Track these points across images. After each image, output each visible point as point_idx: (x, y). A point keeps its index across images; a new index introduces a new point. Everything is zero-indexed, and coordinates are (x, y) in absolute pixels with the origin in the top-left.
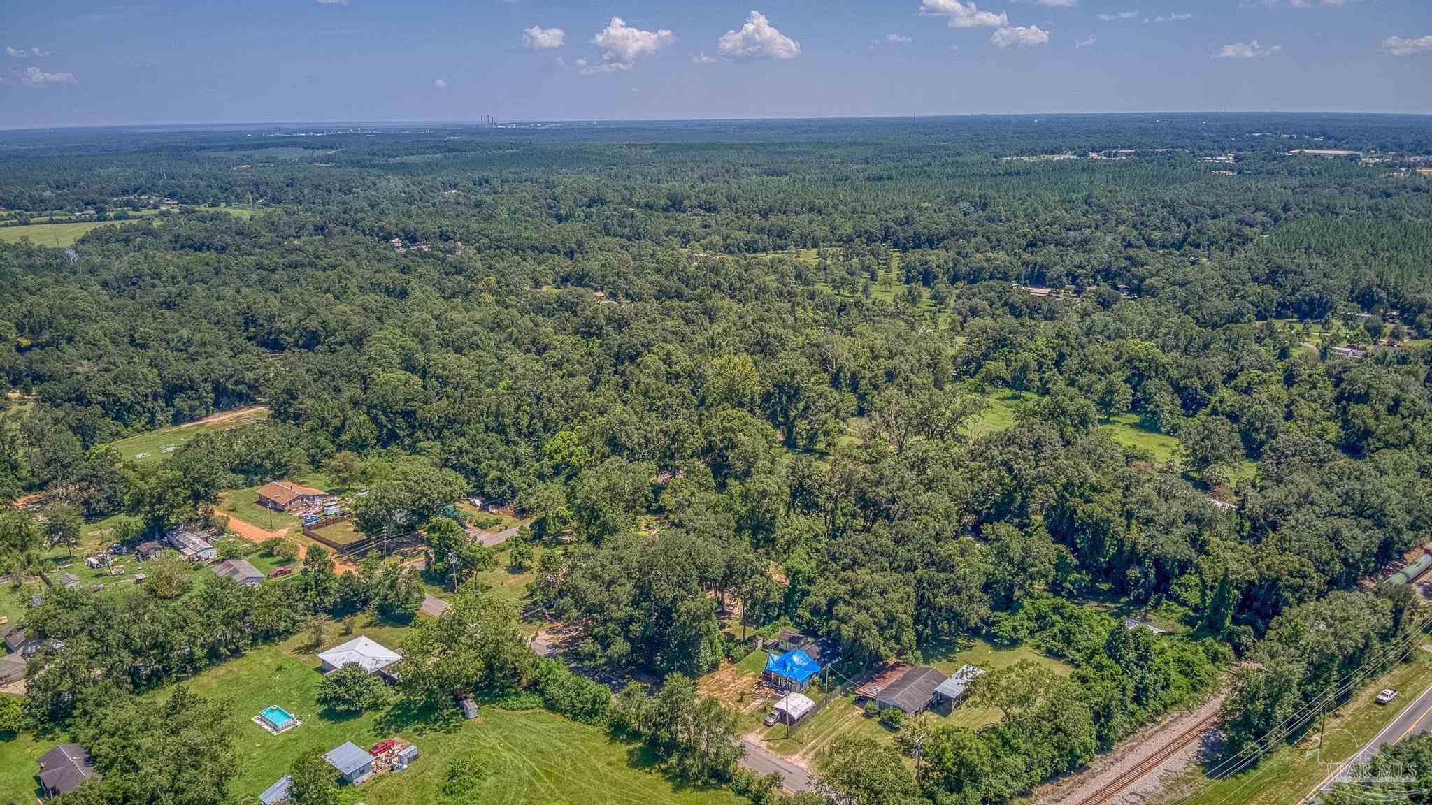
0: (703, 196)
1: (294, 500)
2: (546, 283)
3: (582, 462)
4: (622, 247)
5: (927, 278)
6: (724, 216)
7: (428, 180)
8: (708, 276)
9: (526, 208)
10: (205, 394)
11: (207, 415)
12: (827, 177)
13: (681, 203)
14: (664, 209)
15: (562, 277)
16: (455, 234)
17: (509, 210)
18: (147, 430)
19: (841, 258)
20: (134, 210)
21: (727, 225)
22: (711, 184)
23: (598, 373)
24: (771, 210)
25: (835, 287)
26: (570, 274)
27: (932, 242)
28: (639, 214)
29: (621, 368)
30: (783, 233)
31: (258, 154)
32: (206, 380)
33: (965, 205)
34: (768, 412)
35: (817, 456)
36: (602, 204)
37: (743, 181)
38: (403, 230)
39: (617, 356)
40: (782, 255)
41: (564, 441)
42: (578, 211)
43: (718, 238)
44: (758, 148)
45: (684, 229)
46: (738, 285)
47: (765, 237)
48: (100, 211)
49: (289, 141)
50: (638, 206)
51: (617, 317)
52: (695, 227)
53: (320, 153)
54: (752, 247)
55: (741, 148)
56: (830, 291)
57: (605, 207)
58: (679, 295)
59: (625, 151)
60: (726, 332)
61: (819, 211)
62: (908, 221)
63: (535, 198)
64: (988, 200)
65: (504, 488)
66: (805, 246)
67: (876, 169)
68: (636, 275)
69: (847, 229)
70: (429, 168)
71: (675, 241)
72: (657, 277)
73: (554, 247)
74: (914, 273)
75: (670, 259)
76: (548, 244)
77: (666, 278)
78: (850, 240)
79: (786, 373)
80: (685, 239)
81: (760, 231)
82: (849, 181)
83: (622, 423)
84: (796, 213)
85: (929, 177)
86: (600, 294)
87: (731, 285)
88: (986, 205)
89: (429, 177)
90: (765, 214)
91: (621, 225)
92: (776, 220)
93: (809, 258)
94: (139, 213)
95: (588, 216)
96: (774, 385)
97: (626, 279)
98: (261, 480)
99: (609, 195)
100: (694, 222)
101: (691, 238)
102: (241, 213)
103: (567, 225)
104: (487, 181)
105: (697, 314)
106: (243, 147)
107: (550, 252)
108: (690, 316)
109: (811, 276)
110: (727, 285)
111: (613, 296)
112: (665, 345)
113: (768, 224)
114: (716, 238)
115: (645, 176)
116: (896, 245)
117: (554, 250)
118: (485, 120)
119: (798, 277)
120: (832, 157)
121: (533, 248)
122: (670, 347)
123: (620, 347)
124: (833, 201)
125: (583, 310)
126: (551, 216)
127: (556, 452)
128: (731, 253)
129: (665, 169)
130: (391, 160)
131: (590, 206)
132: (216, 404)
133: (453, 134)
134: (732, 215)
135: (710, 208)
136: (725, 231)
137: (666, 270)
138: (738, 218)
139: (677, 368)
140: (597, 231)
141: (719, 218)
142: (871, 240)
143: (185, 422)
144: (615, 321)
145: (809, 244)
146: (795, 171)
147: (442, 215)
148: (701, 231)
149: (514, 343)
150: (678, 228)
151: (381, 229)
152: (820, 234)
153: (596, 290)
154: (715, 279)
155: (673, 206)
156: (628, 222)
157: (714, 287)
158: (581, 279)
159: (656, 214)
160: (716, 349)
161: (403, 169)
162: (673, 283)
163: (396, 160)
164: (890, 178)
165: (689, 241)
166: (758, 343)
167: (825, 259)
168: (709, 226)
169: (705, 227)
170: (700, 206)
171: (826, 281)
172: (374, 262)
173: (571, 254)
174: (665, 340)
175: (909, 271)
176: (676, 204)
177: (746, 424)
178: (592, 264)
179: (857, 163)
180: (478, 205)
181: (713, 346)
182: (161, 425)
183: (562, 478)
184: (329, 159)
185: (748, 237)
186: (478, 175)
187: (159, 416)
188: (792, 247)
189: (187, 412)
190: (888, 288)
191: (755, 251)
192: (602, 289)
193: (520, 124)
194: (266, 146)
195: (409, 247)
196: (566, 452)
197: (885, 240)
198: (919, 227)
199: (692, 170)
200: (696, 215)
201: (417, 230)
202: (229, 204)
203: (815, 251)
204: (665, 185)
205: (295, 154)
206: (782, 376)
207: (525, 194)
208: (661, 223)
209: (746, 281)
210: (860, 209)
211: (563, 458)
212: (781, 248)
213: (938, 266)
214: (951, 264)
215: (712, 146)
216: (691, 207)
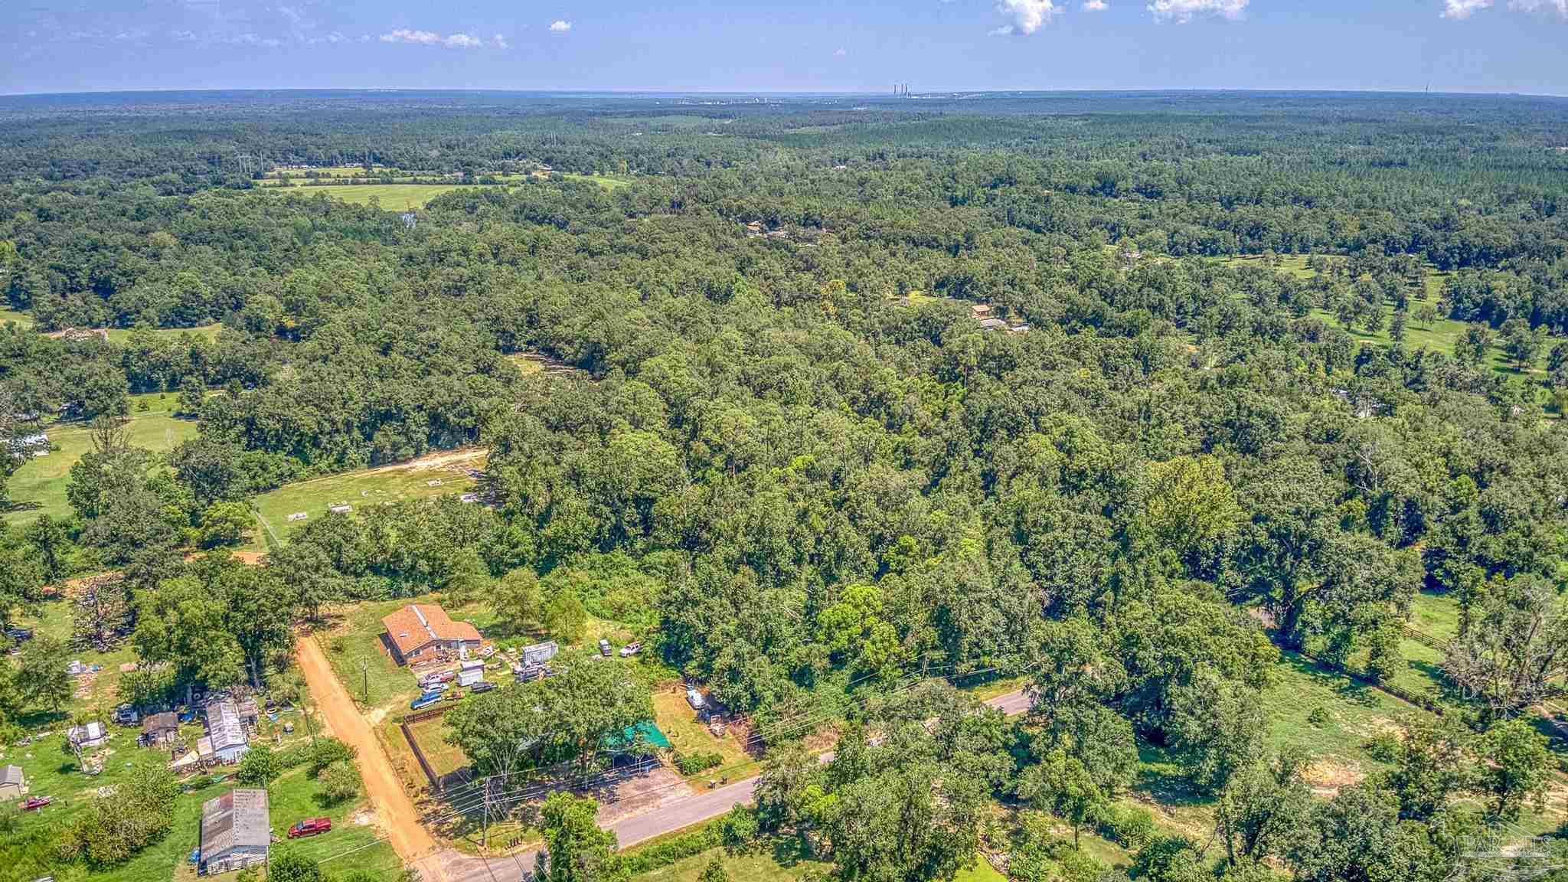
0: (1145, 177)
1: (423, 647)
2: (915, 287)
3: (882, 657)
4: (1026, 242)
5: (1489, 312)
6: (1171, 203)
7: (816, 154)
8: (1145, 291)
9: (916, 189)
10: (414, 428)
11: (417, 455)
12: (1315, 158)
13: (1114, 185)
14: (1089, 193)
15: (936, 281)
16: (822, 218)
17: (896, 189)
18: (333, 471)
19: (1346, 272)
20: (504, 175)
21: (1175, 216)
22: (1155, 163)
23: (948, 454)
24: (1238, 199)
25: (1344, 319)
26: (947, 278)
27: (1488, 257)
28: (1057, 198)
29: (987, 447)
30: (1256, 230)
31: (654, 122)
32: (420, 408)
33: (1523, 206)
34: (1251, 578)
35: (1346, 681)
36: (1011, 184)
37: (1198, 161)
38: (763, 211)
39: (984, 425)
40: (1255, 262)
41: (856, 606)
42: (979, 192)
43: (1160, 232)
44: (1221, 121)
45: (1114, 220)
46: (1191, 308)
47: (1230, 234)
48: (469, 173)
49: (694, 108)
50: (1056, 188)
51: (996, 353)
52: (1131, 218)
53: (716, 122)
54: (1208, 248)
55: (1197, 121)
56: (1333, 324)
57: (1013, 188)
58: (1097, 320)
59: (1050, 123)
60: (1173, 395)
61: (1308, 203)
62: (1446, 224)
63: (930, 176)
64: (1558, 202)
65: (738, 688)
66: (1288, 251)
67: (1383, 151)
68: (1038, 283)
69: (1351, 231)
70: (822, 140)
71: (1100, 235)
72: (1070, 290)
73: (935, 239)
74: (1467, 303)
75: (1089, 264)
76: (930, 235)
77: (1082, 291)
78: (1359, 246)
79: (1298, 512)
80: (1115, 232)
81: (1222, 225)
82: (1346, 165)
83: (962, 588)
84: (1275, 204)
85: (1459, 165)
86: (984, 308)
87: (1181, 306)
88: (1553, 208)
89: (818, 150)
90: (1229, 204)
91: (1031, 211)
92: (1246, 212)
93: (1295, 268)
94: (507, 178)
95: (991, 199)
96: (1272, 535)
97: (1022, 289)
98: (412, 590)
99: (1022, 172)
100: (1127, 210)
101: (1124, 231)
102: (608, 183)
103: (962, 211)
104: (882, 156)
105: (1123, 357)
106: (643, 114)
107: (927, 246)
108: (1112, 360)
109: (1305, 297)
110: (1173, 307)
111: (1002, 312)
112: (1064, 415)
113: (1236, 215)
114: (1159, 234)
115: (1070, 152)
116: (1431, 257)
117: (932, 244)
118: (899, 90)
119: (1284, 297)
120: (1318, 134)
121: (909, 240)
122: (1074, 421)
123: (990, 411)
124: (1327, 188)
125: (950, 337)
126: (944, 198)
127: (838, 625)
128: (1178, 254)
129: (1096, 144)
130: (787, 131)
131: (994, 187)
132: (433, 440)
133: (862, 105)
134: (1182, 203)
135: (1151, 193)
136: (1172, 224)
137: (1082, 279)
138: (1193, 208)
139: (1080, 462)
140: (997, 219)
141: (1163, 206)
142: (1392, 248)
143: (384, 464)
144: (994, 358)
145: (1296, 247)
146: (1270, 150)
147: (817, 193)
148: (1137, 223)
149: (837, 387)
150: (1107, 217)
151: (740, 208)
152: (1312, 234)
153: (980, 302)
154: (1154, 296)
155: (1102, 189)
156: (1041, 207)
157: (1153, 308)
158: (960, 288)
159: (1078, 198)
160: (1153, 422)
161: (798, 141)
162: (1091, 301)
163: (792, 131)
164: (1404, 164)
165: (1119, 236)
166: (1229, 424)
167: (1320, 271)
168: (1150, 217)
169: (1144, 217)
170: (1138, 190)
171: (1326, 307)
172: (712, 252)
173: (954, 250)
174: (1066, 405)
175: (1460, 301)
176: (1107, 186)
177: (1215, 631)
178: (977, 266)
179: (1353, 144)
180: (862, 182)
181: (1148, 418)
182: (352, 466)
183: (845, 675)
184: (723, 129)
185: (1204, 234)
186: (872, 149)
187: (352, 454)
188: (1270, 250)
189: (388, 452)
190: (1427, 325)
191: (1213, 253)
192: (987, 301)
193: (937, 94)
194: (666, 114)
195: (766, 232)
196: (856, 630)
197: (1412, 248)
198: (1469, 234)
199: (1132, 145)
200: (1132, 201)
201: (778, 212)
202: (602, 173)
203: (1304, 258)
204: (1094, 162)
205: (692, 122)
206: (1290, 519)
207: (919, 171)
208: (1083, 211)
209: (1204, 301)
210: (1368, 202)
211: (851, 640)
212: (1253, 251)
213: (1507, 297)
214: (1529, 295)
215: (1161, 118)
216: (1127, 190)
